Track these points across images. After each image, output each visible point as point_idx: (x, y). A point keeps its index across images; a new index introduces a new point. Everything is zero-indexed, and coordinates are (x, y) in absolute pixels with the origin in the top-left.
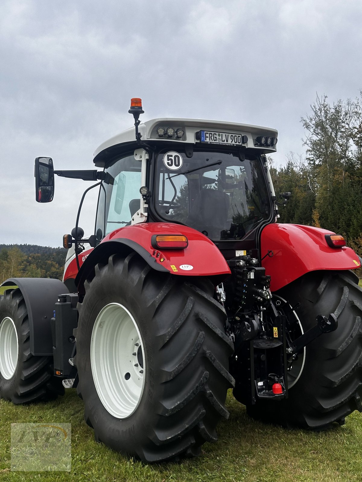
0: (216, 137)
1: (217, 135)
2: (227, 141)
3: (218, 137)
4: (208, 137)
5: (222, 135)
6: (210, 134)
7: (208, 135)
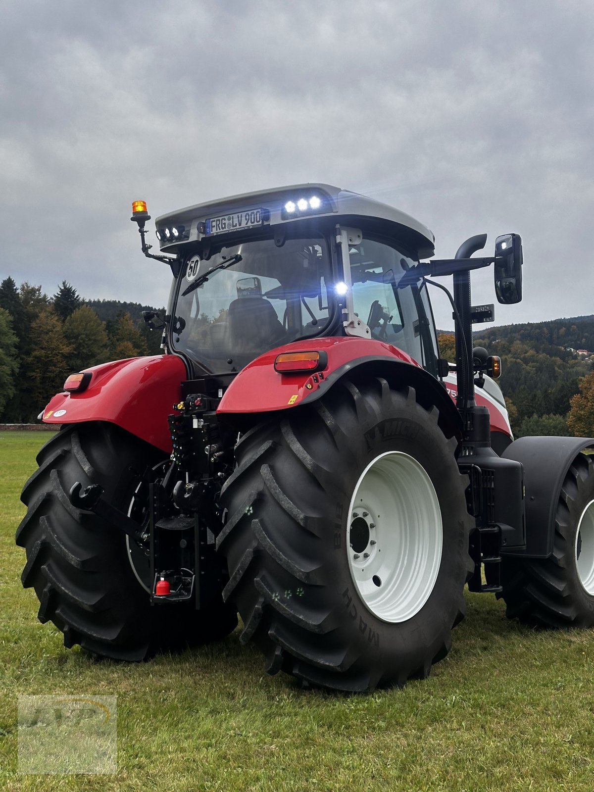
0: (225, 224)
1: (226, 219)
2: (240, 224)
3: (227, 222)
4: (214, 226)
5: (233, 217)
6: (217, 220)
7: (214, 224)
